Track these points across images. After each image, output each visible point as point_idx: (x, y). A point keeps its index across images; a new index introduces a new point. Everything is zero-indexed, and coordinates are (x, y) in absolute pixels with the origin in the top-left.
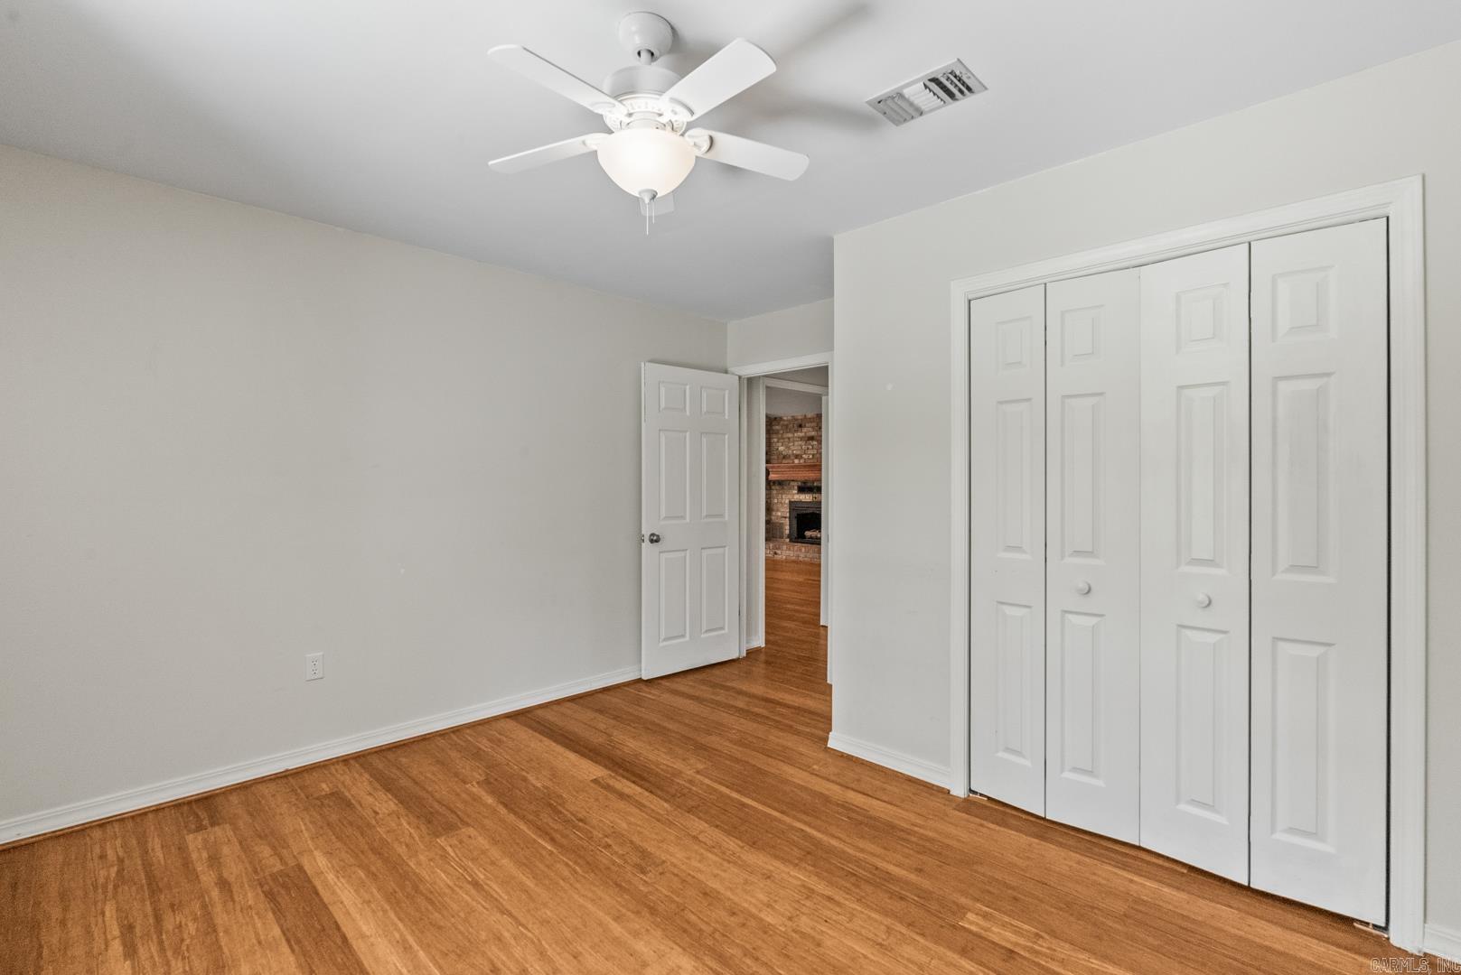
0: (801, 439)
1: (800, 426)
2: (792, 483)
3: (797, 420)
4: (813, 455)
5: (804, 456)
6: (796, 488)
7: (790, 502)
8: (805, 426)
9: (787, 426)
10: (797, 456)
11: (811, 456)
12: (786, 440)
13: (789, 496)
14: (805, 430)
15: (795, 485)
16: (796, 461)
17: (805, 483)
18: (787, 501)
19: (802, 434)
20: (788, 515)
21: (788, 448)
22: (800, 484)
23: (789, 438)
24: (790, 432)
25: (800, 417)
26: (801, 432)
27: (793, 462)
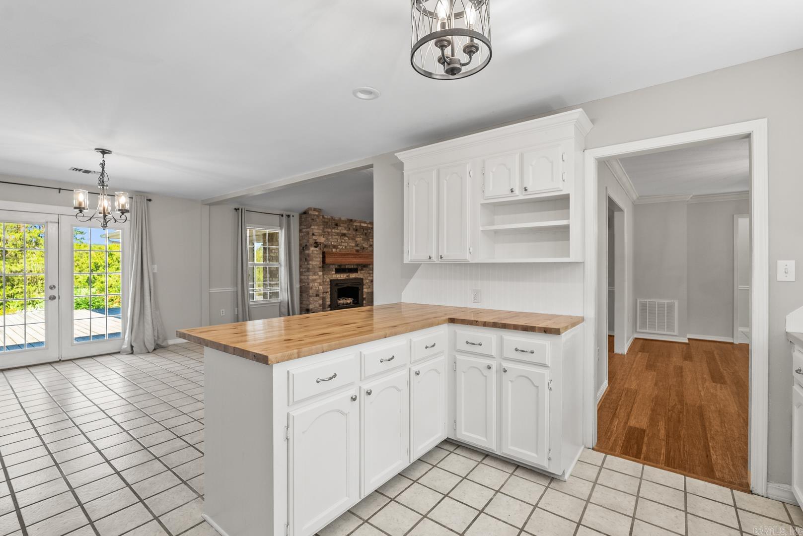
0: (338, 234)
1: (337, 225)
2: (331, 266)
3: (334, 220)
4: (345, 247)
5: (339, 247)
6: (334, 269)
7: (331, 281)
8: (340, 226)
9: (327, 223)
10: (335, 247)
11: (344, 248)
12: (326, 233)
13: (330, 276)
14: (340, 228)
15: (333, 267)
16: (334, 250)
17: (340, 266)
18: (328, 280)
19: (338, 231)
20: (329, 290)
21: (328, 239)
22: (337, 267)
23: (328, 232)
24: (330, 228)
25: (336, 219)
26: (337, 229)
27: (332, 251)
